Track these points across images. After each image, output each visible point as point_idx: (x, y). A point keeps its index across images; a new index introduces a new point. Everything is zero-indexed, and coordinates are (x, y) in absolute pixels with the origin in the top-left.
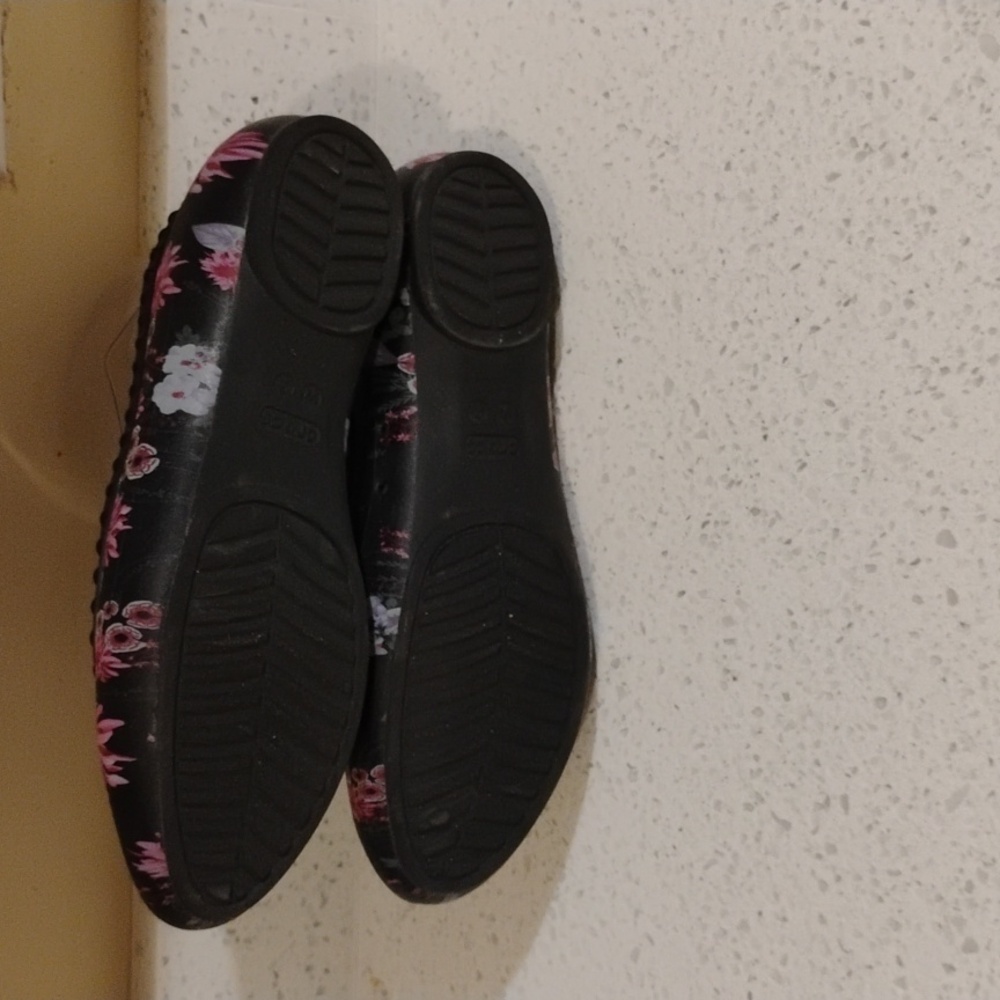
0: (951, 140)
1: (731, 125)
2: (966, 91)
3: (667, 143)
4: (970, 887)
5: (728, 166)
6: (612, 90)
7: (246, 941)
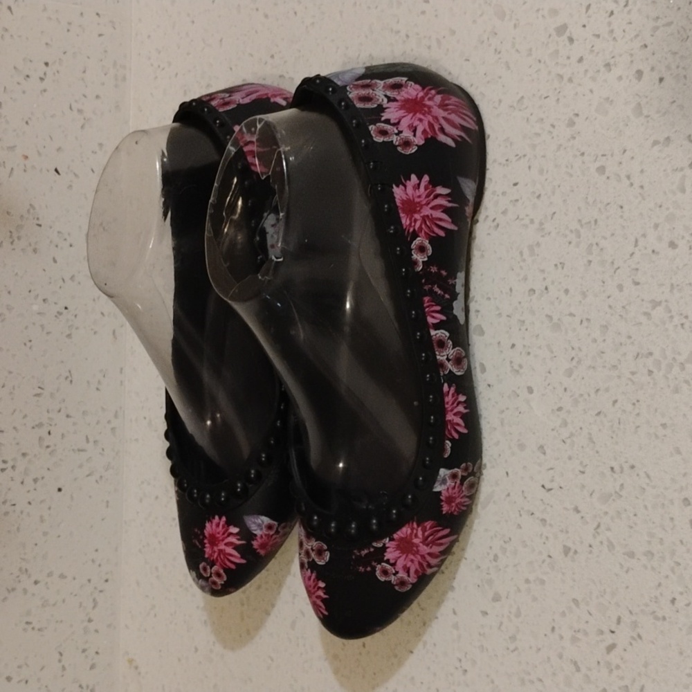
0: (478, 72)
2: (486, 41)
4: (496, 558)
6: (276, 53)
7: (39, 630)
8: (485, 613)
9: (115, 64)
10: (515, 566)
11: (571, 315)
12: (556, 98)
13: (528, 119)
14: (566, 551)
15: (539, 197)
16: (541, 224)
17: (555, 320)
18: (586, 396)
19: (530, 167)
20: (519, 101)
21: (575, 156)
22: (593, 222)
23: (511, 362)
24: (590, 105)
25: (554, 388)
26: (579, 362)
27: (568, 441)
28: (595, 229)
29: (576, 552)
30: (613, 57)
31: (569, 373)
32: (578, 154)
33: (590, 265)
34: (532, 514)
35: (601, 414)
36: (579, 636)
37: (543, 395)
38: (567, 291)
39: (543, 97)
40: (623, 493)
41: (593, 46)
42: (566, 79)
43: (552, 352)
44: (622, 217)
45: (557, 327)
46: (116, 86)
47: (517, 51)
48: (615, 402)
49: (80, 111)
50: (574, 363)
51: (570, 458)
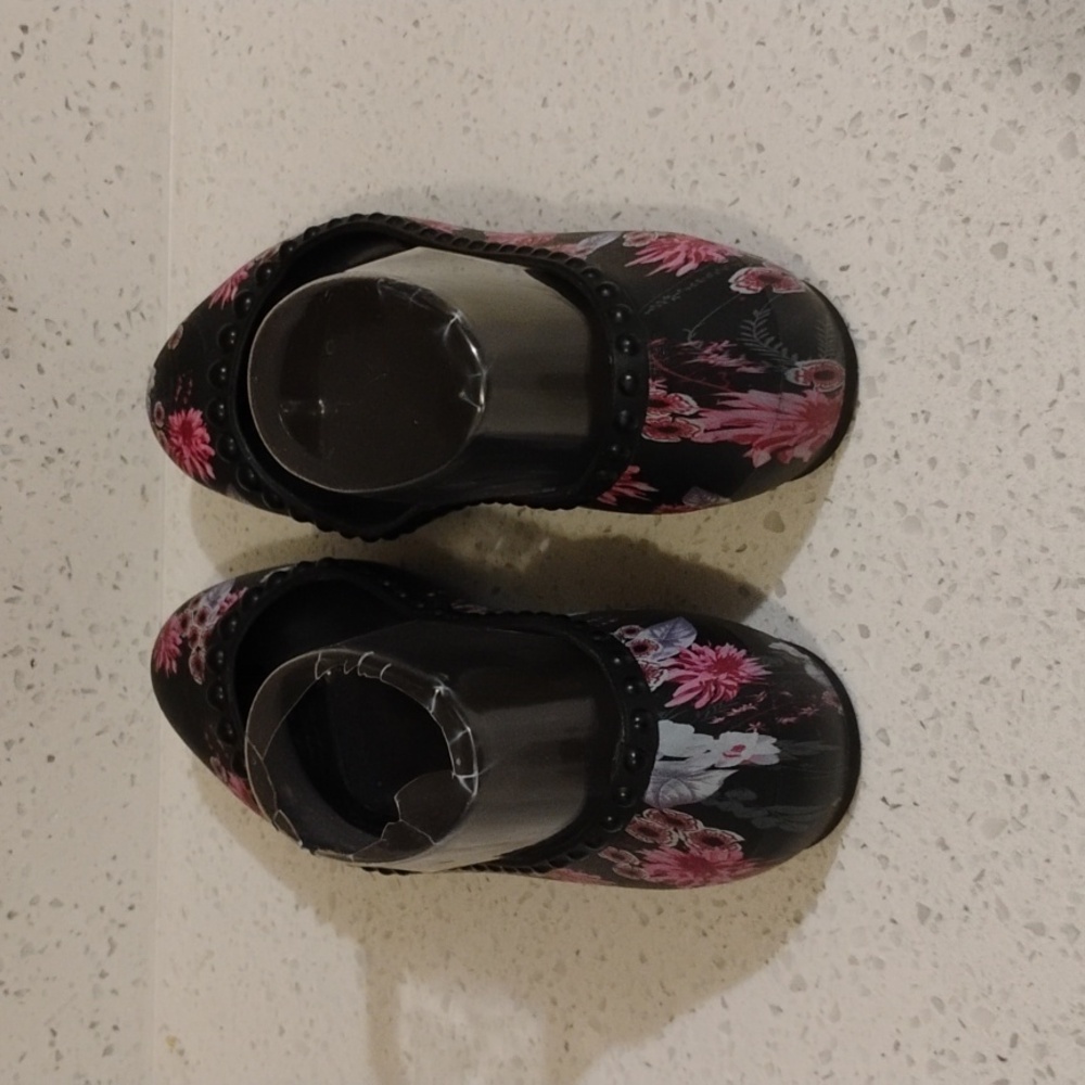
0: (780, 66)
1: (548, 55)
2: (795, 10)
3: (480, 77)
5: (545, 103)
6: (422, 18)
7: (17, 993)
8: (778, 1010)
9: (144, 27)
10: (831, 933)
11: (941, 504)
12: (921, 118)
13: (868, 153)
14: (923, 913)
15: (886, 292)
16: (890, 340)
17: (911, 512)
18: (964, 648)
19: (870, 239)
20: (853, 120)
21: (952, 224)
22: (983, 343)
23: (832, 581)
24: (982, 133)
25: (907, 631)
26: (953, 588)
27: (931, 724)
28: (985, 355)
29: (940, 917)
30: (1026, 49)
31: (935, 606)
32: (959, 219)
33: (975, 417)
34: (864, 845)
35: (991, 680)
36: (943, 1060)
37: (888, 641)
38: (933, 462)
39: (897, 114)
40: (1026, 821)
41: (989, 27)
42: (939, 84)
43: (905, 568)
44: (1035, 335)
45: (914, 523)
46: (146, 66)
47: (851, 30)
48: (1016, 661)
49: (83, 110)
50: (944, 588)
51: (933, 754)
